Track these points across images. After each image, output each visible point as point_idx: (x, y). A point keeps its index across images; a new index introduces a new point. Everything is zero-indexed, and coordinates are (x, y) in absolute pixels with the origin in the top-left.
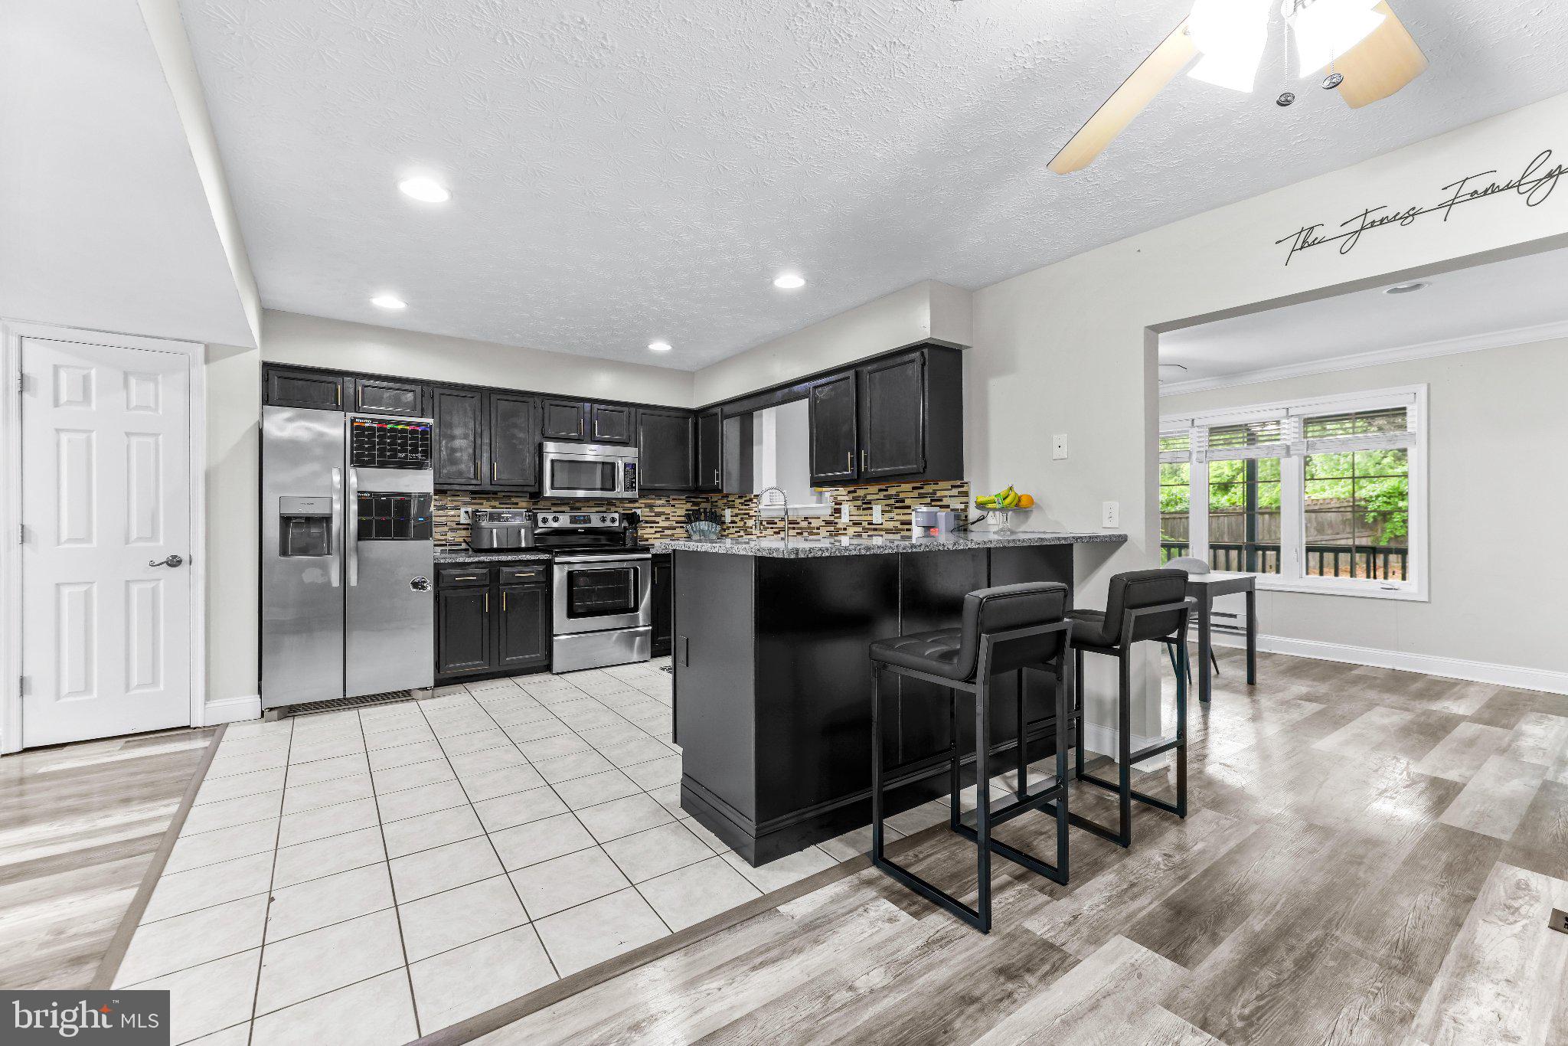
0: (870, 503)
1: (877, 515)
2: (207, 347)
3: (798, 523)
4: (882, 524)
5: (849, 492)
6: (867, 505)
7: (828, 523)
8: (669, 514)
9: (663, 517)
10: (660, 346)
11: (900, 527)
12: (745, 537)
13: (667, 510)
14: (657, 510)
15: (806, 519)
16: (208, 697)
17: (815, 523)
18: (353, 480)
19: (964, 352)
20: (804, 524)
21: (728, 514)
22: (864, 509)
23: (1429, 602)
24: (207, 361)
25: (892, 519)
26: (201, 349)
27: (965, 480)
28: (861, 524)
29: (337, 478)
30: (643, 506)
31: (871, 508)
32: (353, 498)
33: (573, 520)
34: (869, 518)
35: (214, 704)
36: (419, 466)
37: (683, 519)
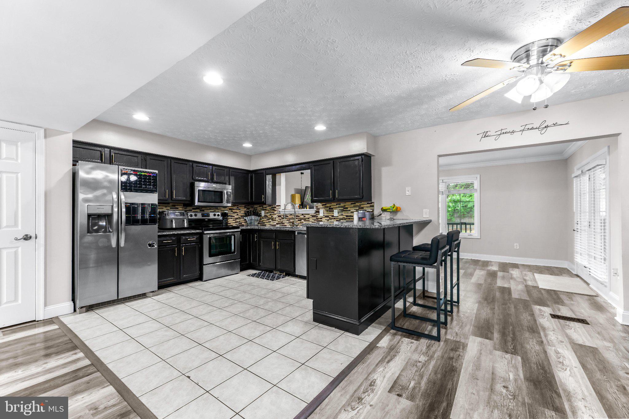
0: (333, 209)
1: (336, 213)
2: (45, 130)
3: (299, 216)
4: (338, 217)
5: (323, 205)
6: (331, 210)
7: (313, 216)
8: (238, 213)
9: (236, 214)
10: (247, 145)
11: (346, 217)
12: (272, 222)
13: (238, 211)
14: (234, 211)
15: (303, 215)
16: (46, 305)
17: (307, 216)
18: (123, 197)
19: (372, 157)
20: (302, 217)
21: (263, 213)
22: (330, 211)
23: (480, 239)
24: (45, 137)
25: (342, 215)
26: (42, 132)
27: (373, 201)
28: (329, 216)
29: (115, 196)
30: (228, 209)
31: (333, 211)
32: (123, 206)
33: (203, 215)
34: (332, 214)
35: (49, 308)
36: (152, 191)
37: (243, 215)
